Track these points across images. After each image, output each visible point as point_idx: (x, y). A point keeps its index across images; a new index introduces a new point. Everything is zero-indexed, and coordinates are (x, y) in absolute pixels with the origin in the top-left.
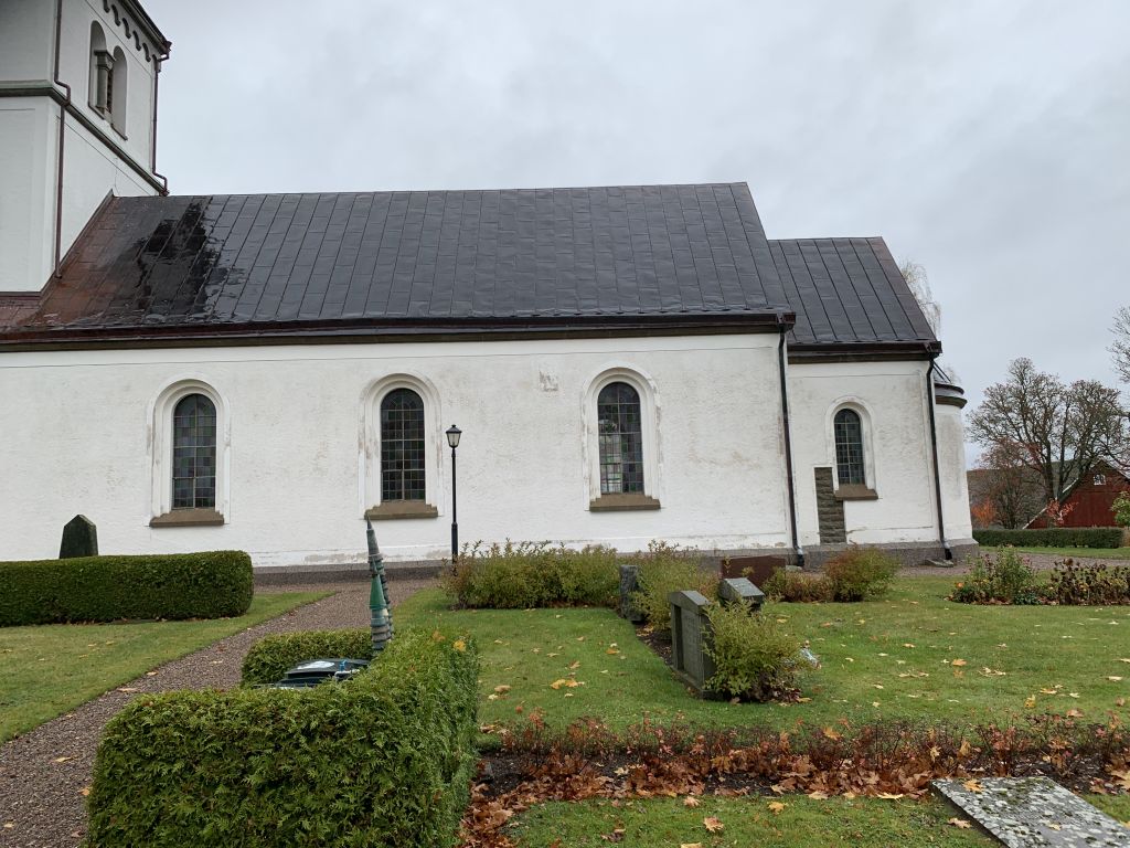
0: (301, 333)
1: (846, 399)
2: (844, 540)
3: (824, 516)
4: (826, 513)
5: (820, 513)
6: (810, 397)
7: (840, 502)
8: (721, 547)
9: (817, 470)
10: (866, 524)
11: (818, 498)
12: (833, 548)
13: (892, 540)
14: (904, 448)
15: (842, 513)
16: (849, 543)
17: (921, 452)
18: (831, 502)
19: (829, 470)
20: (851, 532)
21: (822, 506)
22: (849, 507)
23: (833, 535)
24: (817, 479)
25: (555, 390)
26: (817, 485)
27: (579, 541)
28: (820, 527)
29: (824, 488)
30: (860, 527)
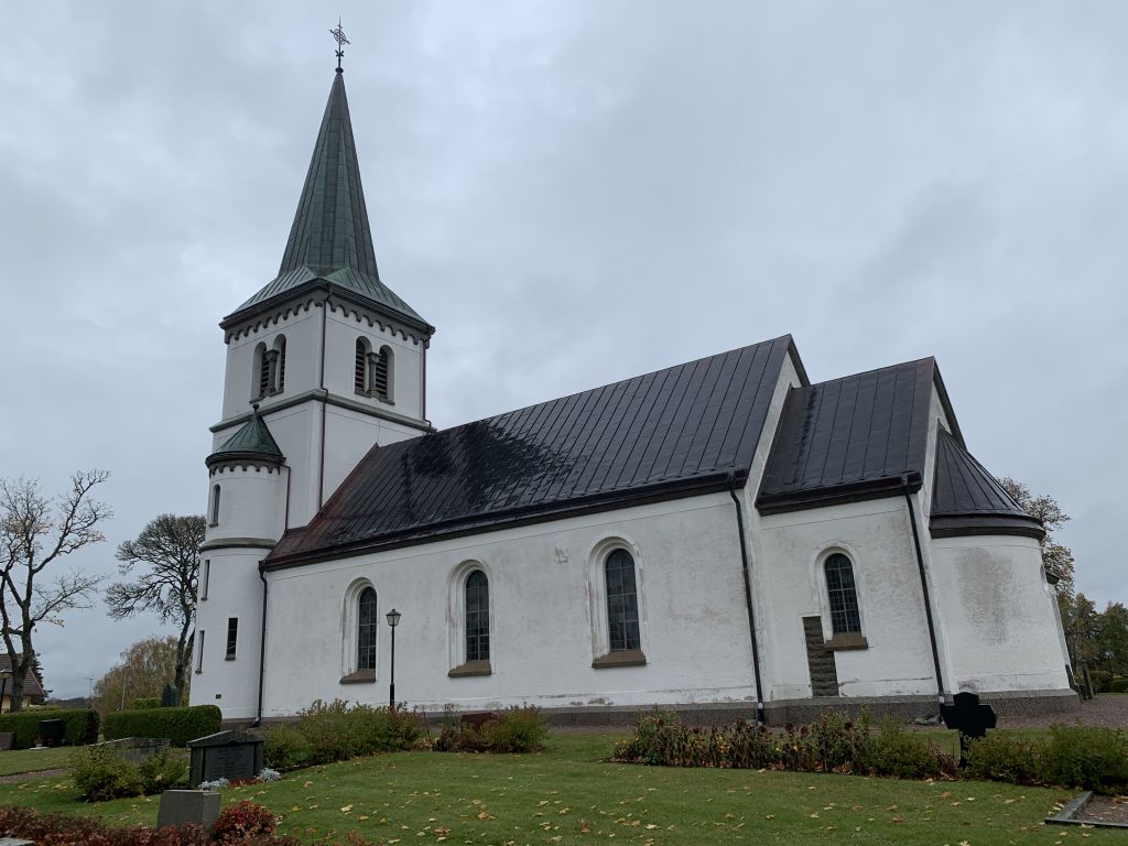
1: (830, 544)
2: (837, 693)
3: (816, 668)
4: (817, 664)
5: (811, 664)
6: (793, 545)
7: (830, 653)
8: (697, 700)
9: (806, 620)
10: (859, 675)
11: (809, 649)
12: (824, 701)
13: (887, 693)
14: (894, 591)
15: (833, 663)
16: (841, 696)
17: (914, 595)
18: (821, 653)
19: (818, 619)
20: (843, 684)
21: (813, 657)
22: (839, 657)
23: (824, 688)
24: (806, 629)
25: (566, 561)
26: (807, 635)
27: (586, 695)
28: (812, 679)
29: (813, 638)
30: (852, 679)
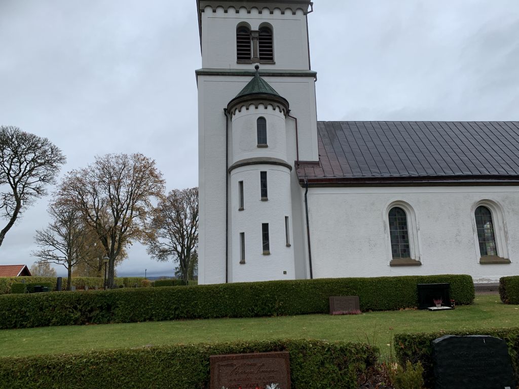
0: (445, 181)
